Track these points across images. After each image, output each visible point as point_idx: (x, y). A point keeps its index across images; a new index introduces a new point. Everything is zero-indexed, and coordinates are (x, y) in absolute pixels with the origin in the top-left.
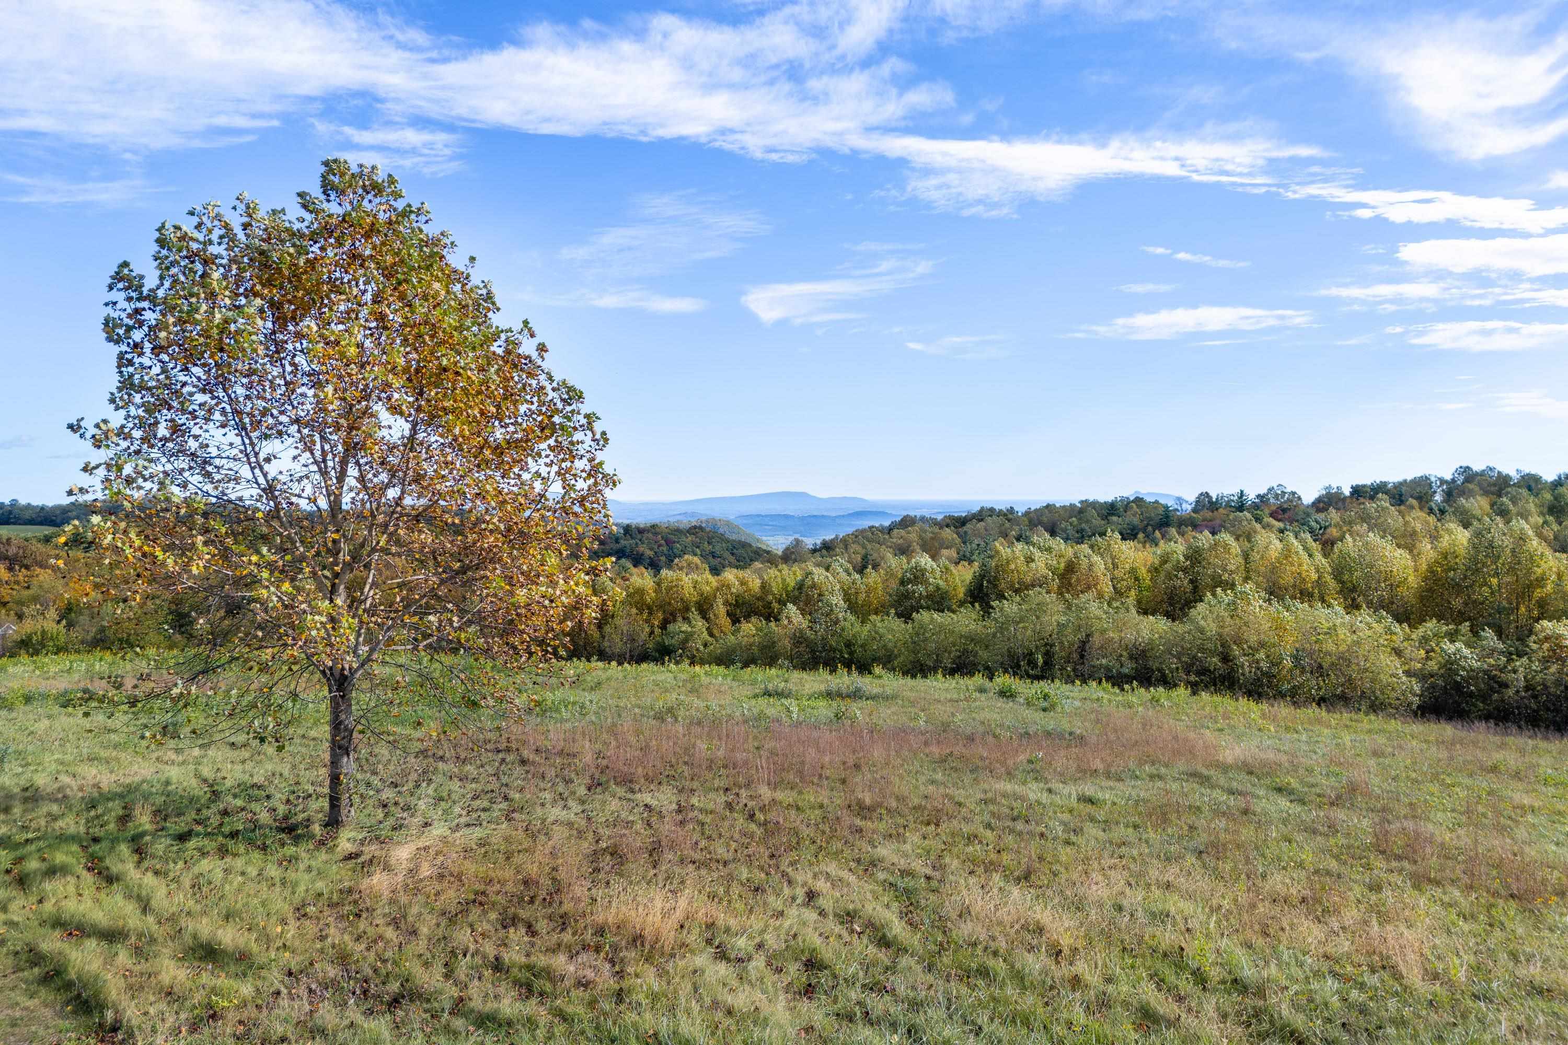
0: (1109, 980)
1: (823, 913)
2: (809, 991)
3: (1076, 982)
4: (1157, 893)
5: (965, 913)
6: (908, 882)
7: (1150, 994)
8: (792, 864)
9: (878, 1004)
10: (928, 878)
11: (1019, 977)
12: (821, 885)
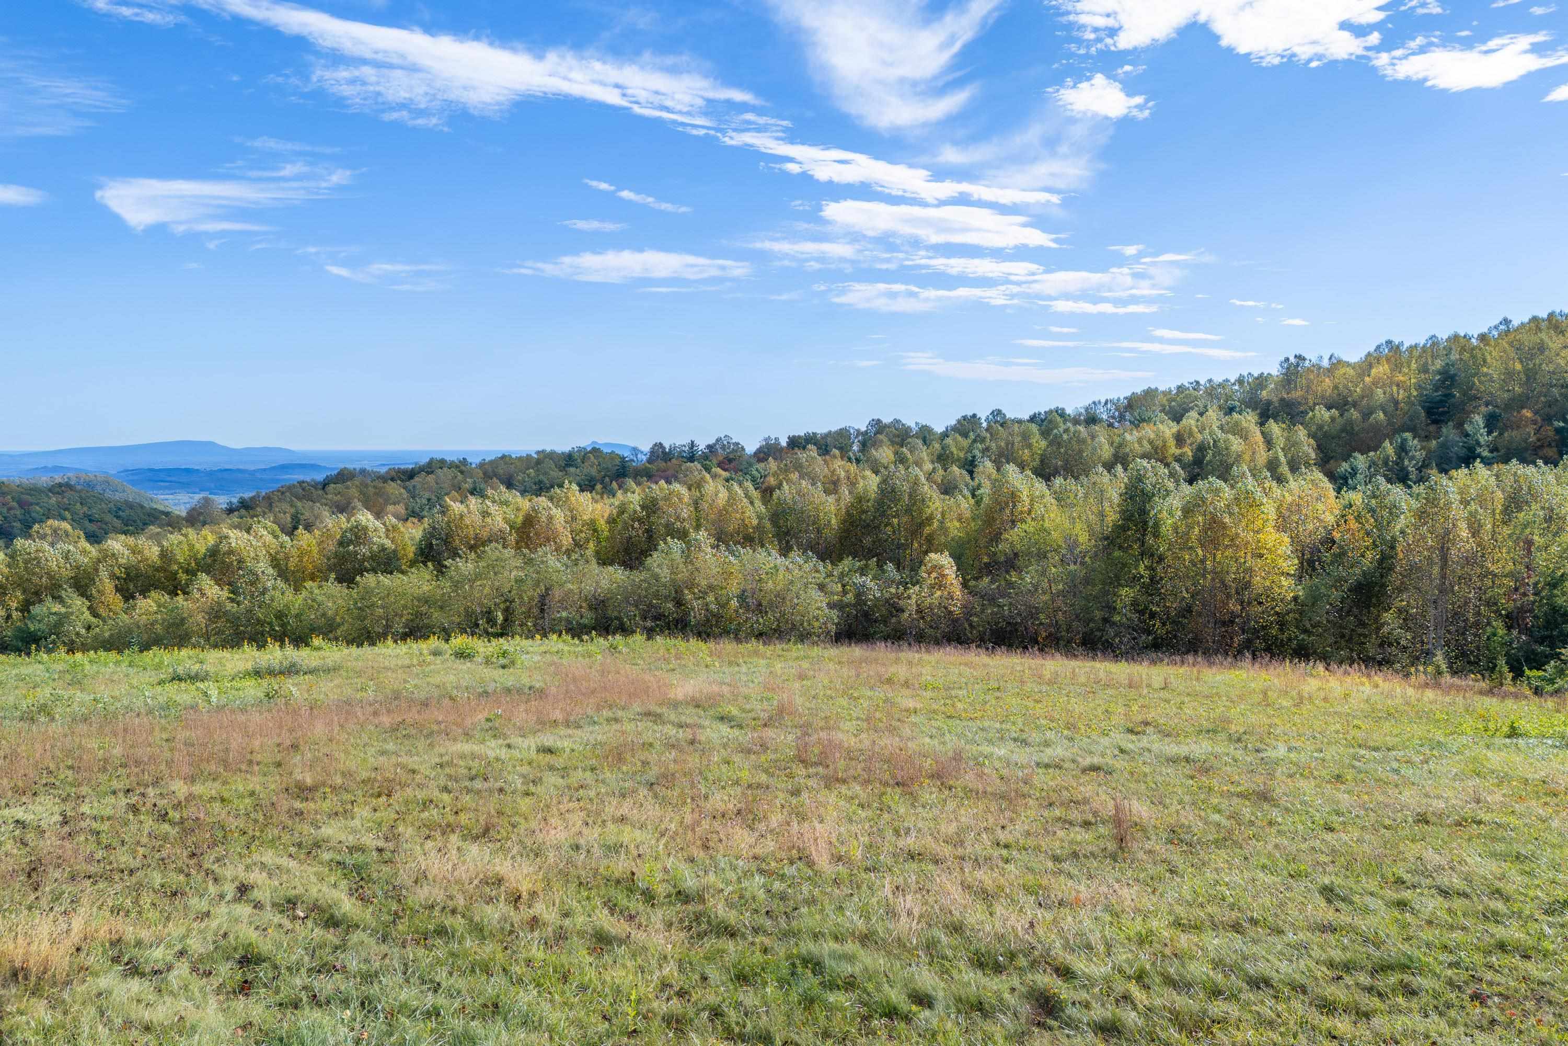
0: (566, 915)
1: (258, 905)
2: (245, 987)
3: (534, 923)
5: (421, 878)
6: (359, 858)
7: (605, 921)
8: (218, 860)
9: (325, 985)
10: (380, 850)
11: (479, 930)
12: (256, 877)
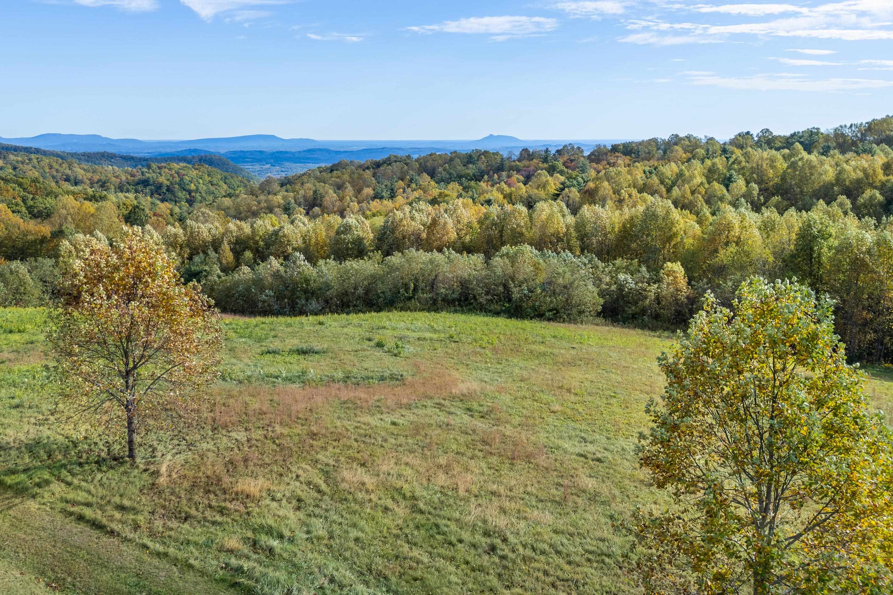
0: (380, 499)
1: (301, 483)
2: (298, 508)
3: (370, 500)
4: (403, 467)
5: (343, 480)
6: (328, 469)
7: (390, 503)
8: (291, 463)
9: (317, 511)
10: (334, 466)
11: (355, 500)
12: (300, 472)
